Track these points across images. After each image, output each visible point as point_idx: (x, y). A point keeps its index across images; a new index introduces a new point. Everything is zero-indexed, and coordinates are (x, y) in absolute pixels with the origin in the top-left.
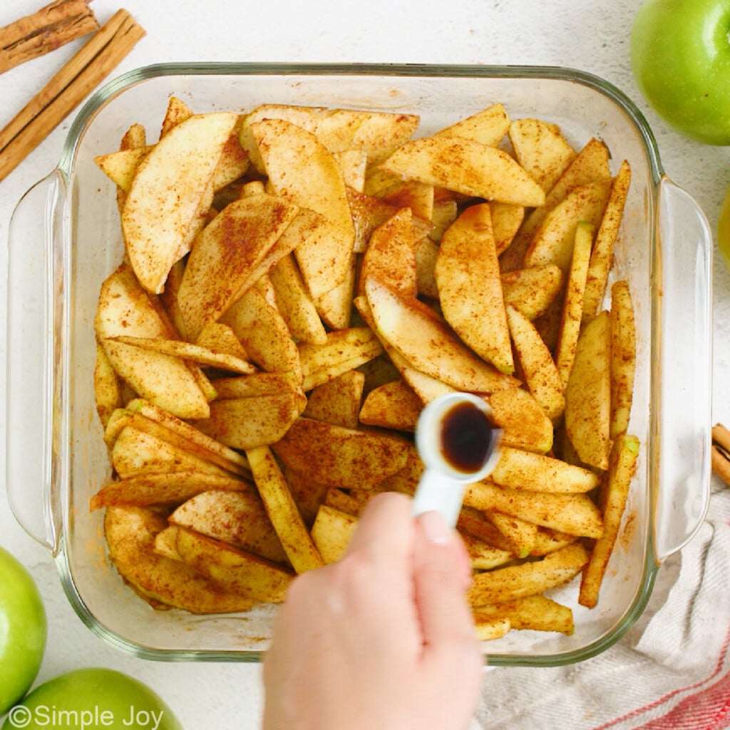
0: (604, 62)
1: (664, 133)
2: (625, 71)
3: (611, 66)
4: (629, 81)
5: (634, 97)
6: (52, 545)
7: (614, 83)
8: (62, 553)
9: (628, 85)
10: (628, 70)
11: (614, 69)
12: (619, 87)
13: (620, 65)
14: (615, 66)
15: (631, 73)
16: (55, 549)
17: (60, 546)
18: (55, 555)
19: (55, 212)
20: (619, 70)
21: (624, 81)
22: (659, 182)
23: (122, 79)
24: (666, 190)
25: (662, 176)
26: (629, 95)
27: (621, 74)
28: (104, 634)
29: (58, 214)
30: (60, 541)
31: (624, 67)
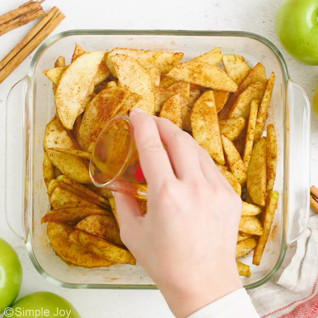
0: (264, 29)
1: (290, 60)
2: (272, 33)
4: (274, 38)
5: (277, 44)
7: (267, 38)
8: (29, 242)
10: (274, 33)
12: (270, 40)
13: (270, 31)
14: (268, 31)
15: (275, 34)
16: (26, 240)
18: (26, 243)
19: (26, 95)
20: (270, 33)
22: (288, 81)
24: (290, 85)
25: (289, 79)
26: (274, 44)
27: (271, 34)
28: (47, 277)
30: (28, 237)
31: (272, 32)
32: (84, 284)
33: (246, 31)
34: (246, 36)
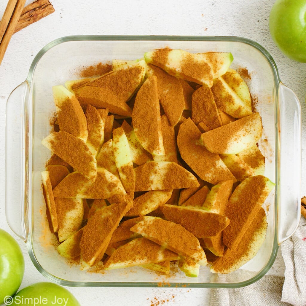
6: (25, 238)
8: (29, 241)
10: (268, 31)
13: (265, 29)
15: (270, 33)
16: (26, 240)
17: (28, 238)
18: (26, 242)
20: (264, 31)
21: (267, 36)
22: (279, 84)
23: (53, 42)
24: (281, 87)
28: (47, 275)
30: (28, 237)
32: (83, 282)
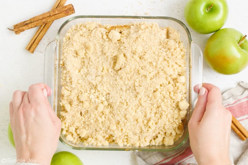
0: (178, 15)
1: (192, 31)
3: (180, 16)
4: (184, 20)
5: (185, 23)
7: (180, 20)
9: (184, 21)
11: (180, 17)
12: (182, 21)
13: (182, 16)
14: (181, 16)
15: (184, 18)
19: (55, 48)
21: (183, 20)
26: (184, 23)
27: (182, 18)
29: (56, 49)
31: (183, 17)
33: (169, 16)
34: (169, 19)
